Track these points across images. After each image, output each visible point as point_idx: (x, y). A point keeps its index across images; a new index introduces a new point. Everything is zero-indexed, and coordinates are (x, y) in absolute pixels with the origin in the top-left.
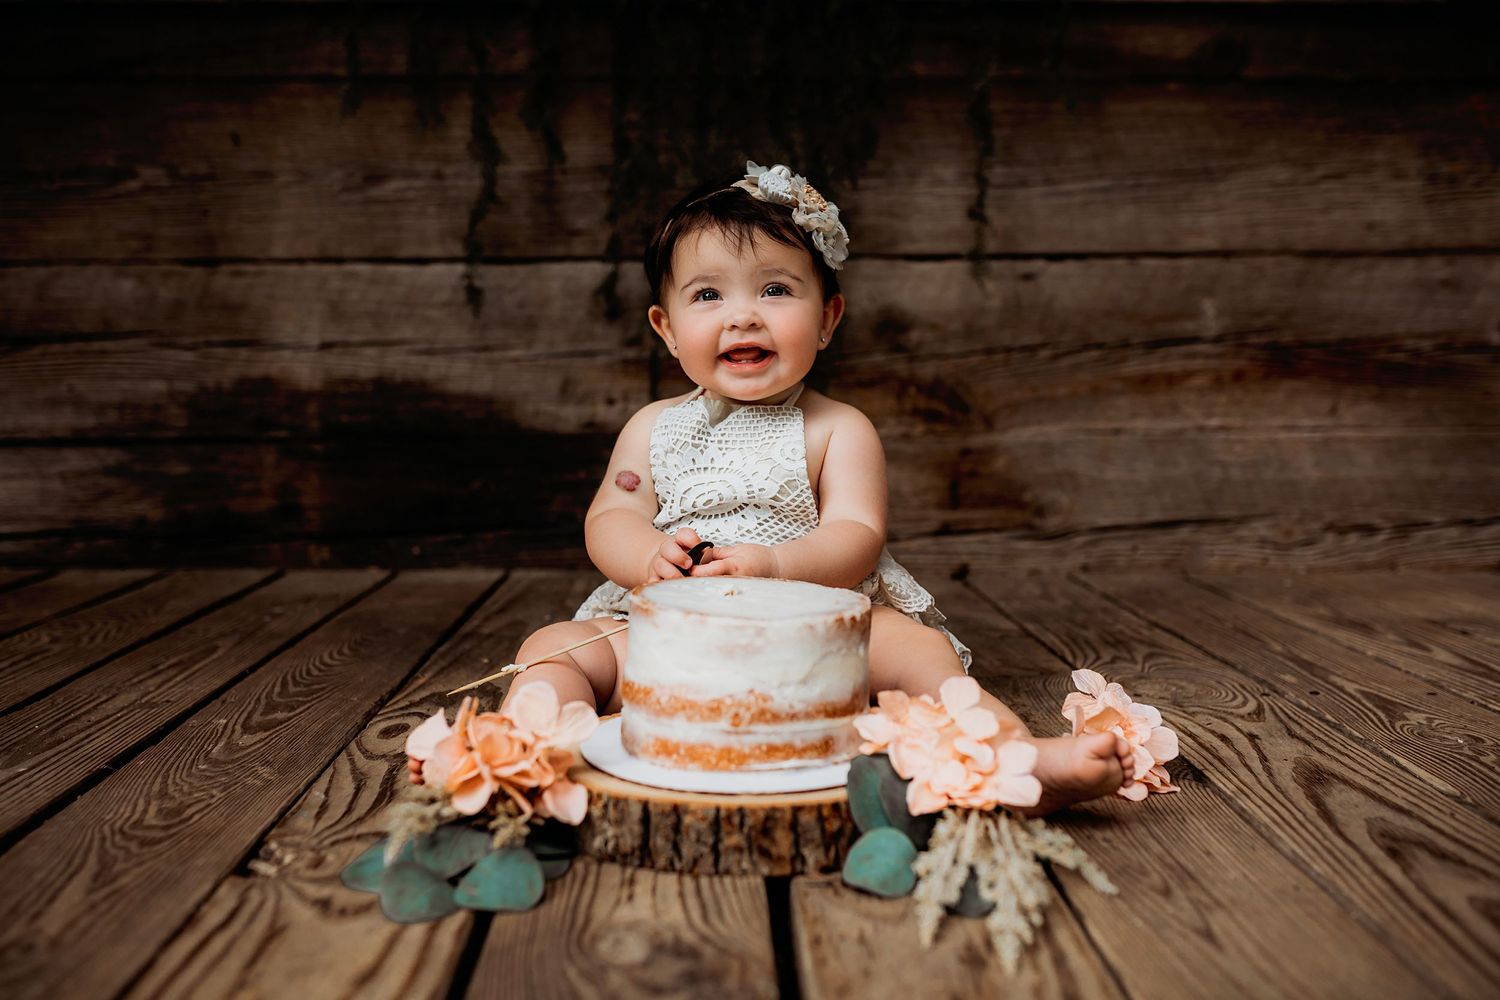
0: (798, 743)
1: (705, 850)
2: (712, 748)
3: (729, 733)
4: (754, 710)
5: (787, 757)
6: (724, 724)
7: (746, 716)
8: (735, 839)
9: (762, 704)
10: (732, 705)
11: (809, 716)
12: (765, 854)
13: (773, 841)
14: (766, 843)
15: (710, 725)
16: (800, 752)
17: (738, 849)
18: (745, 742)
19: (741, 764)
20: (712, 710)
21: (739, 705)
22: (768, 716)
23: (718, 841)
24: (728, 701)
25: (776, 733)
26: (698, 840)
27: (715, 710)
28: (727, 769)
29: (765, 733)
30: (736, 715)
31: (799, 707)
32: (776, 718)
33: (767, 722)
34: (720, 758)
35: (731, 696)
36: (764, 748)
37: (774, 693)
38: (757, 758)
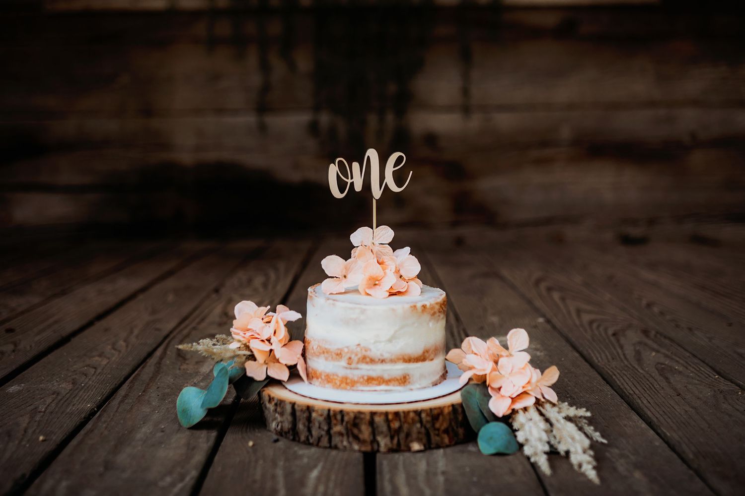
0: (386, 377)
1: (323, 433)
2: (337, 376)
3: (346, 368)
4: (360, 356)
5: (379, 384)
6: (343, 363)
7: (355, 359)
8: (338, 428)
9: (364, 353)
10: (348, 352)
11: (393, 361)
12: (356, 438)
13: (360, 430)
15: (337, 363)
16: (387, 382)
17: (341, 434)
18: (354, 374)
19: (353, 386)
20: (337, 355)
21: (352, 352)
22: (368, 360)
23: (330, 428)
24: (346, 350)
25: (373, 370)
26: (320, 427)
27: (339, 355)
28: (346, 389)
29: (366, 370)
30: (350, 358)
31: (386, 356)
32: (372, 361)
33: (367, 363)
34: (342, 382)
35: (347, 347)
36: (366, 378)
37: (372, 347)
38: (362, 384)
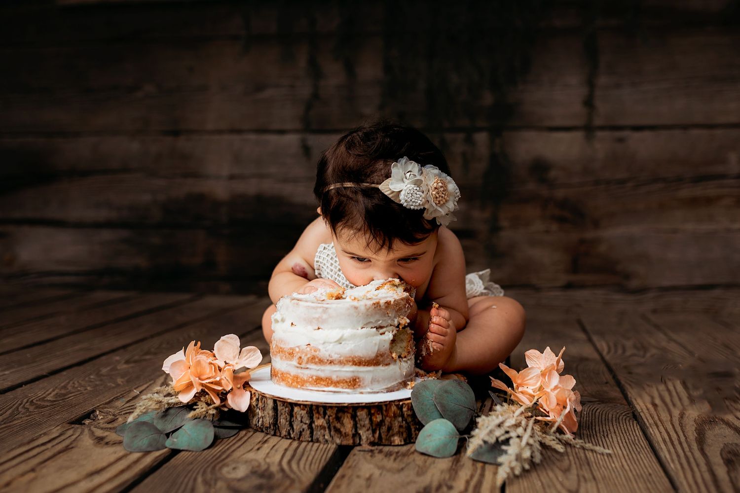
0: (334, 378)
1: (305, 427)
2: (290, 374)
3: (297, 367)
4: (309, 356)
5: (328, 386)
6: (295, 362)
7: (305, 359)
8: (320, 422)
9: (314, 353)
10: (298, 352)
11: (341, 363)
12: (338, 431)
13: (342, 424)
14: (338, 425)
15: (289, 362)
16: (336, 383)
17: (322, 427)
18: (305, 374)
19: (303, 385)
20: (290, 354)
21: (302, 352)
22: (317, 360)
23: (312, 422)
24: (297, 350)
25: (322, 371)
26: (301, 422)
27: (291, 354)
28: (297, 388)
29: (315, 370)
30: (300, 358)
31: (335, 357)
32: (321, 362)
33: (316, 363)
34: (293, 381)
35: (298, 347)
36: (314, 378)
37: (321, 347)
38: (311, 383)
